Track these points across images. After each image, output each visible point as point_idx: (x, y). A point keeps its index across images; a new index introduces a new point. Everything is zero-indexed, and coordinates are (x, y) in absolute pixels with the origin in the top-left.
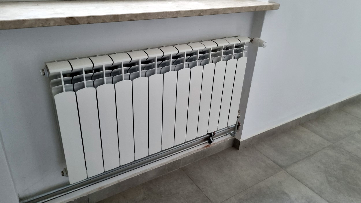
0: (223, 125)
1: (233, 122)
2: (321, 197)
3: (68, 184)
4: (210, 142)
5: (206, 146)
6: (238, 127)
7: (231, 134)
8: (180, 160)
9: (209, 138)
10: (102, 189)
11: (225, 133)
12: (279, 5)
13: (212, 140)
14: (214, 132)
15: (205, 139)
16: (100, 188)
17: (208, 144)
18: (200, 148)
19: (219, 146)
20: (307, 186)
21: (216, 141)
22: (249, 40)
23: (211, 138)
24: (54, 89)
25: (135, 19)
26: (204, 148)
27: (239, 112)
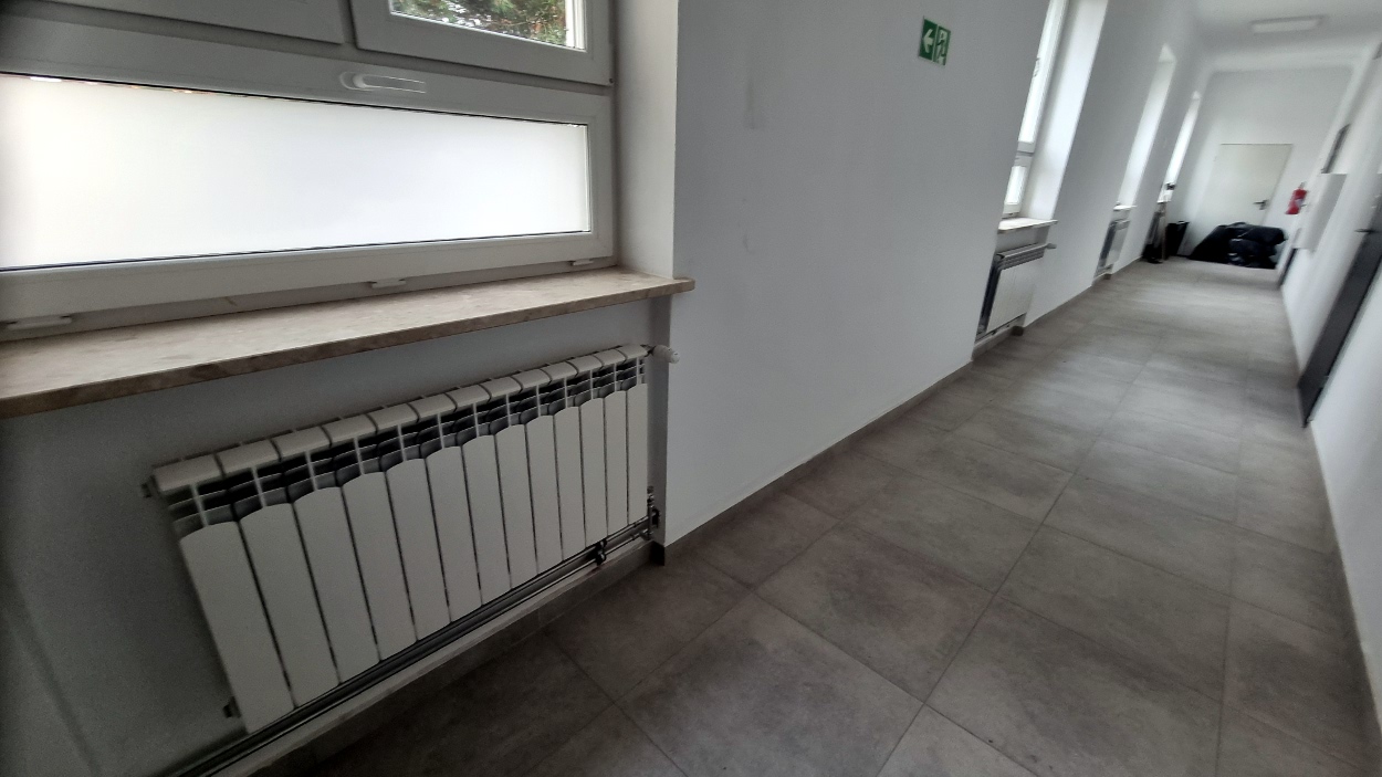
0: (619, 524)
1: (640, 513)
2: (822, 636)
3: (243, 732)
4: (599, 561)
5: (594, 570)
6: (655, 518)
7: (642, 535)
8: (536, 612)
9: (595, 553)
10: (349, 718)
11: (631, 535)
12: (693, 282)
13: (603, 556)
14: (604, 540)
15: (588, 557)
16: (343, 717)
17: (595, 566)
18: (580, 576)
19: (622, 563)
20: (795, 618)
21: (613, 556)
22: (645, 352)
23: (600, 552)
24: (180, 523)
25: (371, 346)
26: (588, 574)
27: (649, 491)
